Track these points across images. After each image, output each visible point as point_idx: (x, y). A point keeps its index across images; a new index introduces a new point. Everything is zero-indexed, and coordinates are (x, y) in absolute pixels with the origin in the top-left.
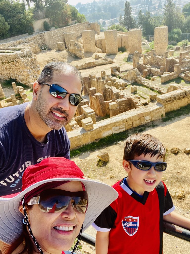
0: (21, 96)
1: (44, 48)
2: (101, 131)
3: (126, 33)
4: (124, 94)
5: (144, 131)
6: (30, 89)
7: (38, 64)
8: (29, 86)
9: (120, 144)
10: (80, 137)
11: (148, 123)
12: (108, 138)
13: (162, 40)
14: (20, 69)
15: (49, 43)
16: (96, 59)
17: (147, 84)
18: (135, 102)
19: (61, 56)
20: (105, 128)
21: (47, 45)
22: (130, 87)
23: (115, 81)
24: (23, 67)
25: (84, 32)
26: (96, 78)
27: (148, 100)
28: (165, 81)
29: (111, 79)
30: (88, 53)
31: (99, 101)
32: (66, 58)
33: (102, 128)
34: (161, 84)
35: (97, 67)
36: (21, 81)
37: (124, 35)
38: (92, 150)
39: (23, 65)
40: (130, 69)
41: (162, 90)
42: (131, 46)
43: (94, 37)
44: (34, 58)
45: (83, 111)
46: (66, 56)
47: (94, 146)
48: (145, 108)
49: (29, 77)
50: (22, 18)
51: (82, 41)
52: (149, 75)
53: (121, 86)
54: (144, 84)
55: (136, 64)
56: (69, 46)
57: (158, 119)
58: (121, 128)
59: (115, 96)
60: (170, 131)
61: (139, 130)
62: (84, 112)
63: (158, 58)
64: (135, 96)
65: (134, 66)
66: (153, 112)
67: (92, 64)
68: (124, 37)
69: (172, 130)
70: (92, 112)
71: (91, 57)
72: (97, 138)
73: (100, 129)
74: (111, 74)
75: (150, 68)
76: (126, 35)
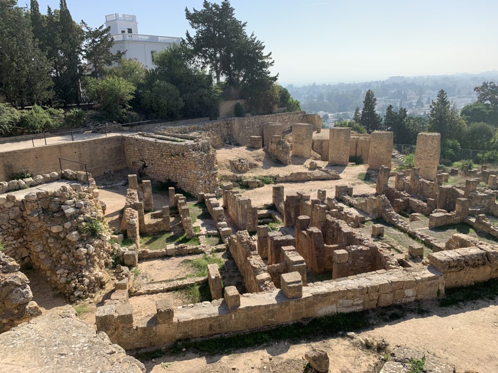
0: (180, 211)
1: (230, 142)
2: (315, 303)
3: (365, 136)
4: (363, 237)
5: (402, 319)
6: (196, 202)
7: (217, 163)
8: (195, 196)
9: (352, 338)
10: (274, 308)
11: (408, 302)
12: (327, 320)
13: (429, 155)
14: (186, 167)
15: (238, 134)
16: (310, 169)
17: (402, 225)
18: (385, 257)
19: (254, 157)
20: (325, 298)
21: (235, 137)
22: (370, 226)
23: (342, 211)
24: (192, 166)
25: (296, 126)
26: (310, 200)
27: (406, 255)
28: (437, 226)
29: (336, 205)
30: (299, 159)
31: (315, 242)
32: (261, 161)
33: (319, 297)
34: (430, 229)
35: (311, 182)
36: (183, 187)
37: (362, 138)
38: (293, 339)
39: (192, 162)
40: (370, 193)
41: (432, 240)
42: (373, 157)
43: (312, 135)
44: (212, 153)
45: (283, 257)
46: (262, 157)
47: (299, 332)
48: (405, 272)
49: (198, 181)
50: (205, 95)
51: (291, 138)
52: (407, 210)
53: (354, 221)
54: (396, 224)
55: (382, 186)
56: (270, 143)
57: (431, 298)
58: (355, 303)
59: (345, 239)
60: (457, 329)
61: (390, 314)
62: (285, 259)
63: (423, 182)
64: (382, 244)
65: (378, 190)
66: (421, 283)
67: (303, 176)
68: (362, 141)
69: (462, 328)
70: (301, 262)
71: (302, 164)
72: (307, 316)
73: (314, 299)
74: (335, 196)
75: (408, 198)
76: (364, 138)
